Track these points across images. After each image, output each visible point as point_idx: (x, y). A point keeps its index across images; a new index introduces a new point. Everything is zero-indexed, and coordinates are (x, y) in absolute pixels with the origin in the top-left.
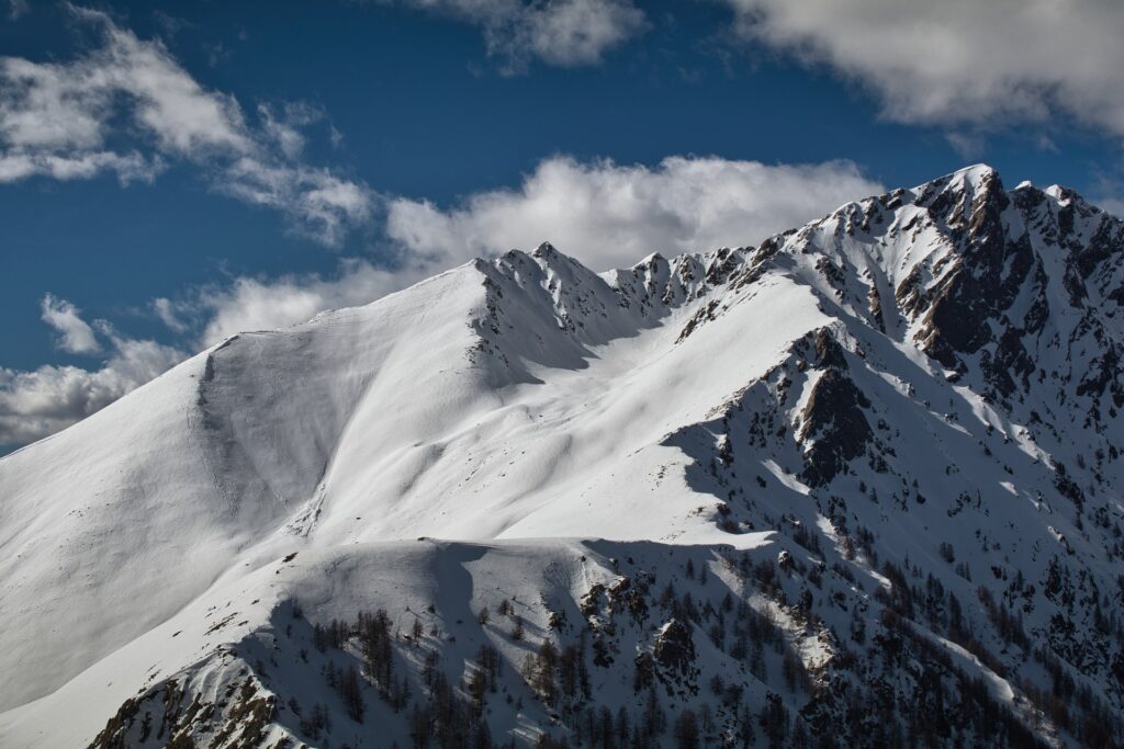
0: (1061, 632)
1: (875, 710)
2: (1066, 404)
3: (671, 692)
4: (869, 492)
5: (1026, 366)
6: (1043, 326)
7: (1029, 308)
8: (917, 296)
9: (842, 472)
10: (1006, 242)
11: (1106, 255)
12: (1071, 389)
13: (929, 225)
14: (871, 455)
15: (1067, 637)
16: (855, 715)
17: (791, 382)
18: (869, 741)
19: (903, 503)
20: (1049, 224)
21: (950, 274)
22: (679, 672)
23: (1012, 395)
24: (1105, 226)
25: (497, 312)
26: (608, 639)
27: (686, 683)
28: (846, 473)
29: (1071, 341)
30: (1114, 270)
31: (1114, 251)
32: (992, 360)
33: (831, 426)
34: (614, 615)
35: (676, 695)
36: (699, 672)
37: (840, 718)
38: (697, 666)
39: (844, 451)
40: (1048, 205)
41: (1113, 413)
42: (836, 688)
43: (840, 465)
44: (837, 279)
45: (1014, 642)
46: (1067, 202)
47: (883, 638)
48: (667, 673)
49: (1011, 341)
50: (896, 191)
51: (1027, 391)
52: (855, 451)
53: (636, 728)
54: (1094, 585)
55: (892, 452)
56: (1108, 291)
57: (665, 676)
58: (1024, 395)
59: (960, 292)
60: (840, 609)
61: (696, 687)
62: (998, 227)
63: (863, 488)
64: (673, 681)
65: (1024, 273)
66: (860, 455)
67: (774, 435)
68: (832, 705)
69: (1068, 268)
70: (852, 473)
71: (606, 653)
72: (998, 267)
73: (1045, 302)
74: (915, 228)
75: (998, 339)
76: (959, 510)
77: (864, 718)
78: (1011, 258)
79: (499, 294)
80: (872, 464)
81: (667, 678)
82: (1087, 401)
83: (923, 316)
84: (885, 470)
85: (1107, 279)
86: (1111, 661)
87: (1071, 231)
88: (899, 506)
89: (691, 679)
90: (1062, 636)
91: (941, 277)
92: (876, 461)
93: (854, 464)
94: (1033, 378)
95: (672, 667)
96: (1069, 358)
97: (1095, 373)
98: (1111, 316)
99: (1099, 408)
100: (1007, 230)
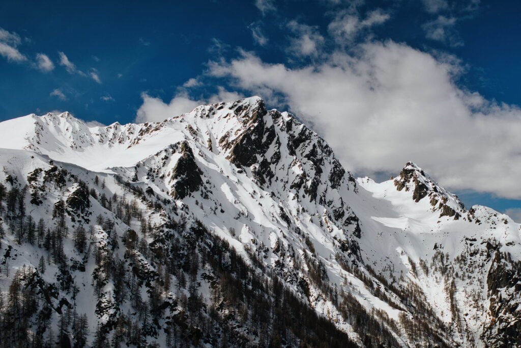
0: (279, 267)
1: (186, 248)
2: (285, 191)
3: (73, 220)
4: (200, 204)
5: (271, 175)
6: (278, 162)
7: (273, 154)
8: (227, 143)
9: (188, 196)
10: (265, 127)
11: (304, 141)
12: (288, 186)
13: (234, 116)
14: (202, 191)
15: (281, 269)
16: (175, 249)
17: (168, 157)
18: (181, 262)
19: (214, 211)
20: (283, 126)
21: (241, 135)
22: (79, 212)
23: (264, 185)
24: (304, 129)
25: (40, 135)
26: (40, 192)
27: (83, 217)
28: (190, 196)
29: (289, 168)
30: (307, 147)
31: (307, 139)
32: (257, 170)
33: (184, 176)
34: (46, 182)
35: (76, 222)
36: (91, 213)
37: (167, 250)
38: (90, 211)
39: (190, 188)
40: (283, 119)
41: (304, 196)
42: (166, 236)
43: (187, 193)
44: (194, 133)
45: (259, 267)
46: (290, 118)
47: (195, 229)
48: (72, 211)
49: (265, 164)
50: (221, 103)
51: (270, 184)
52: (195, 189)
53: (49, 231)
54: (293, 250)
55: (211, 193)
56: (304, 154)
57: (71, 212)
58: (269, 185)
59: (245, 142)
60: (175, 214)
61: (88, 220)
62: (262, 121)
63: (197, 203)
64: (75, 215)
65: (272, 141)
66: (197, 191)
67: (158, 178)
68: (163, 243)
69: (289, 141)
70: (193, 197)
71: (38, 198)
72: (261, 137)
73: (279, 152)
74: (228, 117)
75: (260, 162)
76: (238, 218)
77: (180, 251)
78: (267, 134)
79: (42, 128)
80: (202, 195)
81: (72, 213)
82: (294, 191)
83: (229, 150)
84: (208, 198)
85: (304, 150)
86: (299, 280)
87: (291, 130)
88: (213, 212)
89: (86, 215)
90: (279, 269)
91: (237, 136)
92: (204, 194)
93: (194, 194)
94: (273, 179)
95: (75, 209)
96: (287, 175)
97: (297, 181)
98: (305, 164)
99: (299, 194)
100: (266, 123)
